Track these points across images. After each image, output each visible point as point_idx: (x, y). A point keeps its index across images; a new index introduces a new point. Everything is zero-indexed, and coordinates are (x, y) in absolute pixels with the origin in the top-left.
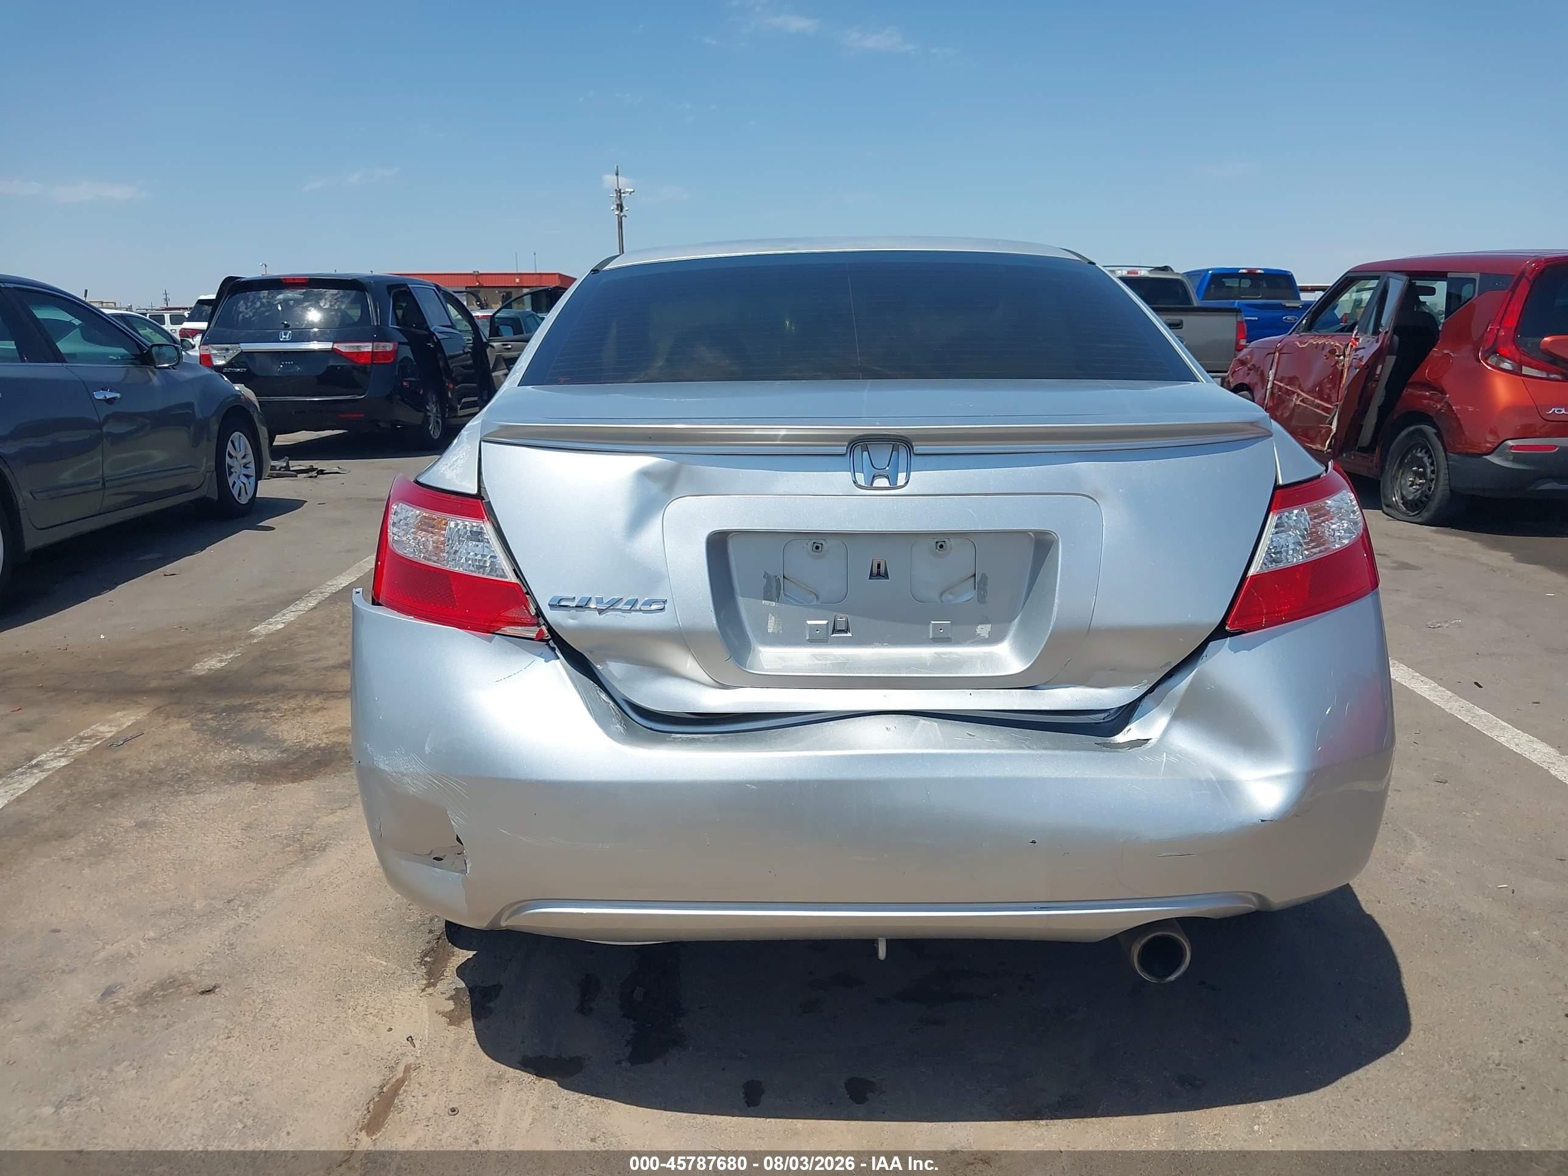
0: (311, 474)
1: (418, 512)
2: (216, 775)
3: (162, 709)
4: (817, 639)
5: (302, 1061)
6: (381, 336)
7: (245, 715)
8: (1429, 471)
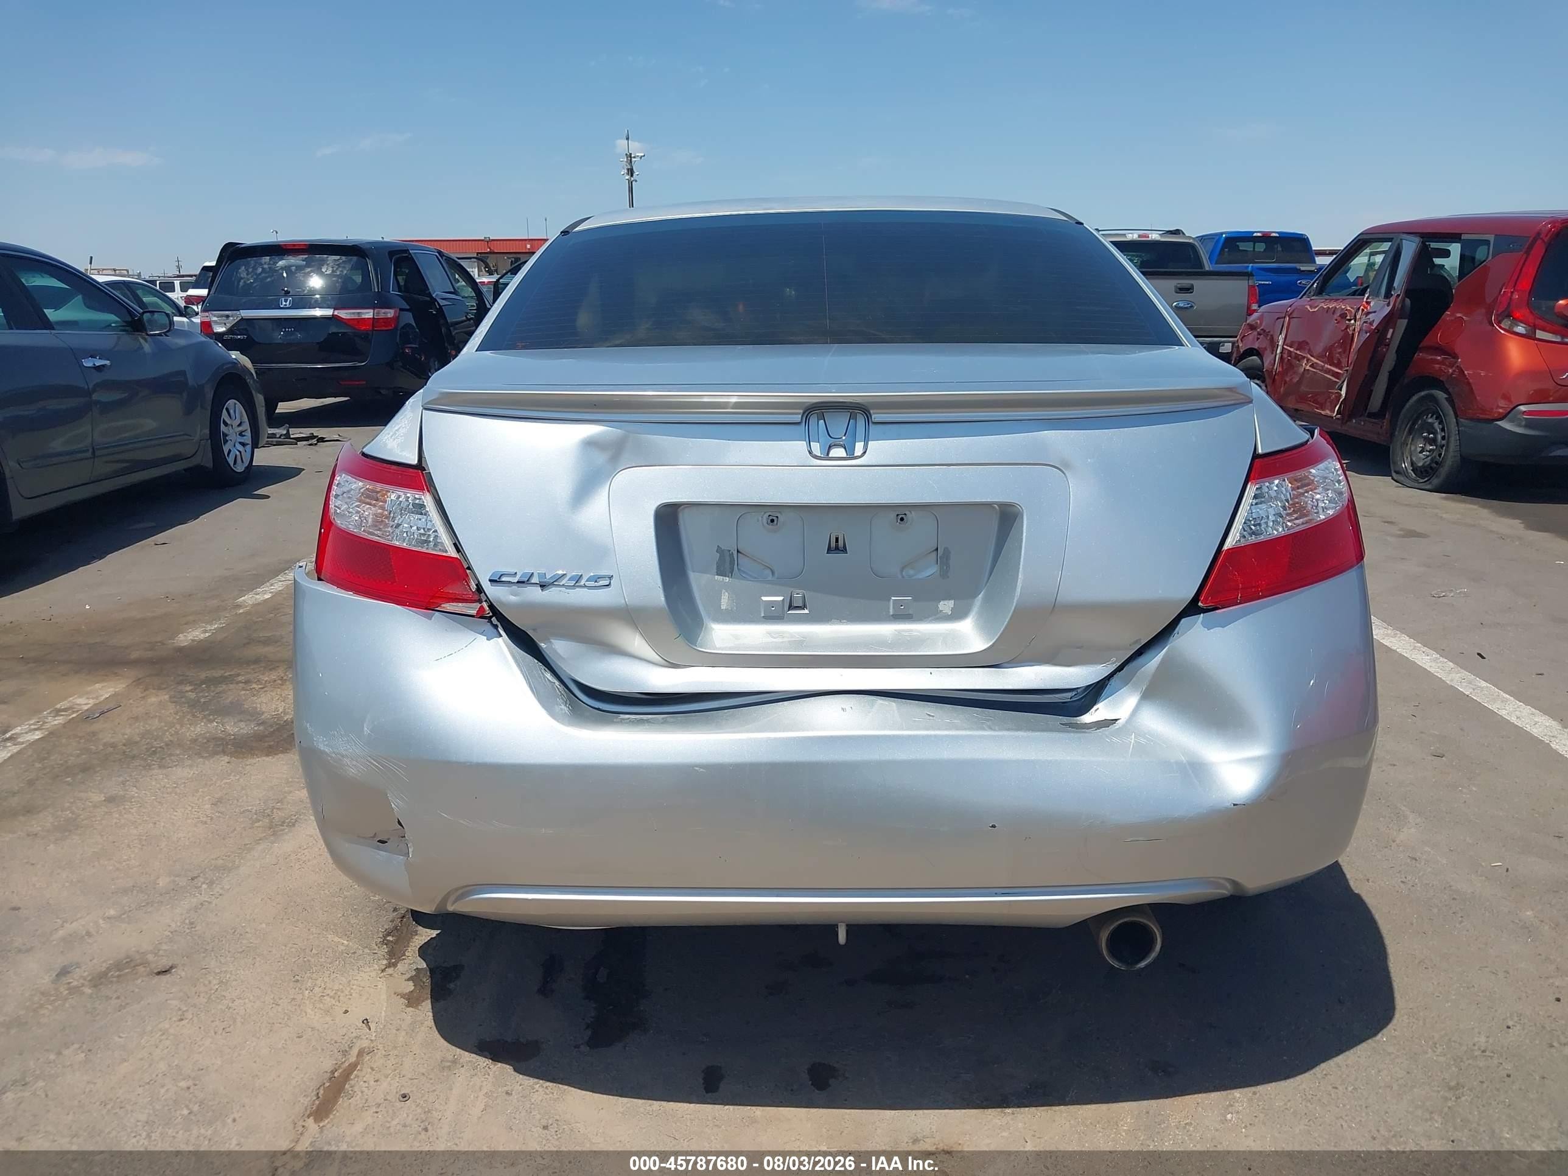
0: (310, 442)
1: (361, 484)
2: (190, 748)
3: (141, 681)
4: (773, 616)
5: (254, 1044)
6: (383, 302)
7: (224, 686)
8: (1439, 437)
